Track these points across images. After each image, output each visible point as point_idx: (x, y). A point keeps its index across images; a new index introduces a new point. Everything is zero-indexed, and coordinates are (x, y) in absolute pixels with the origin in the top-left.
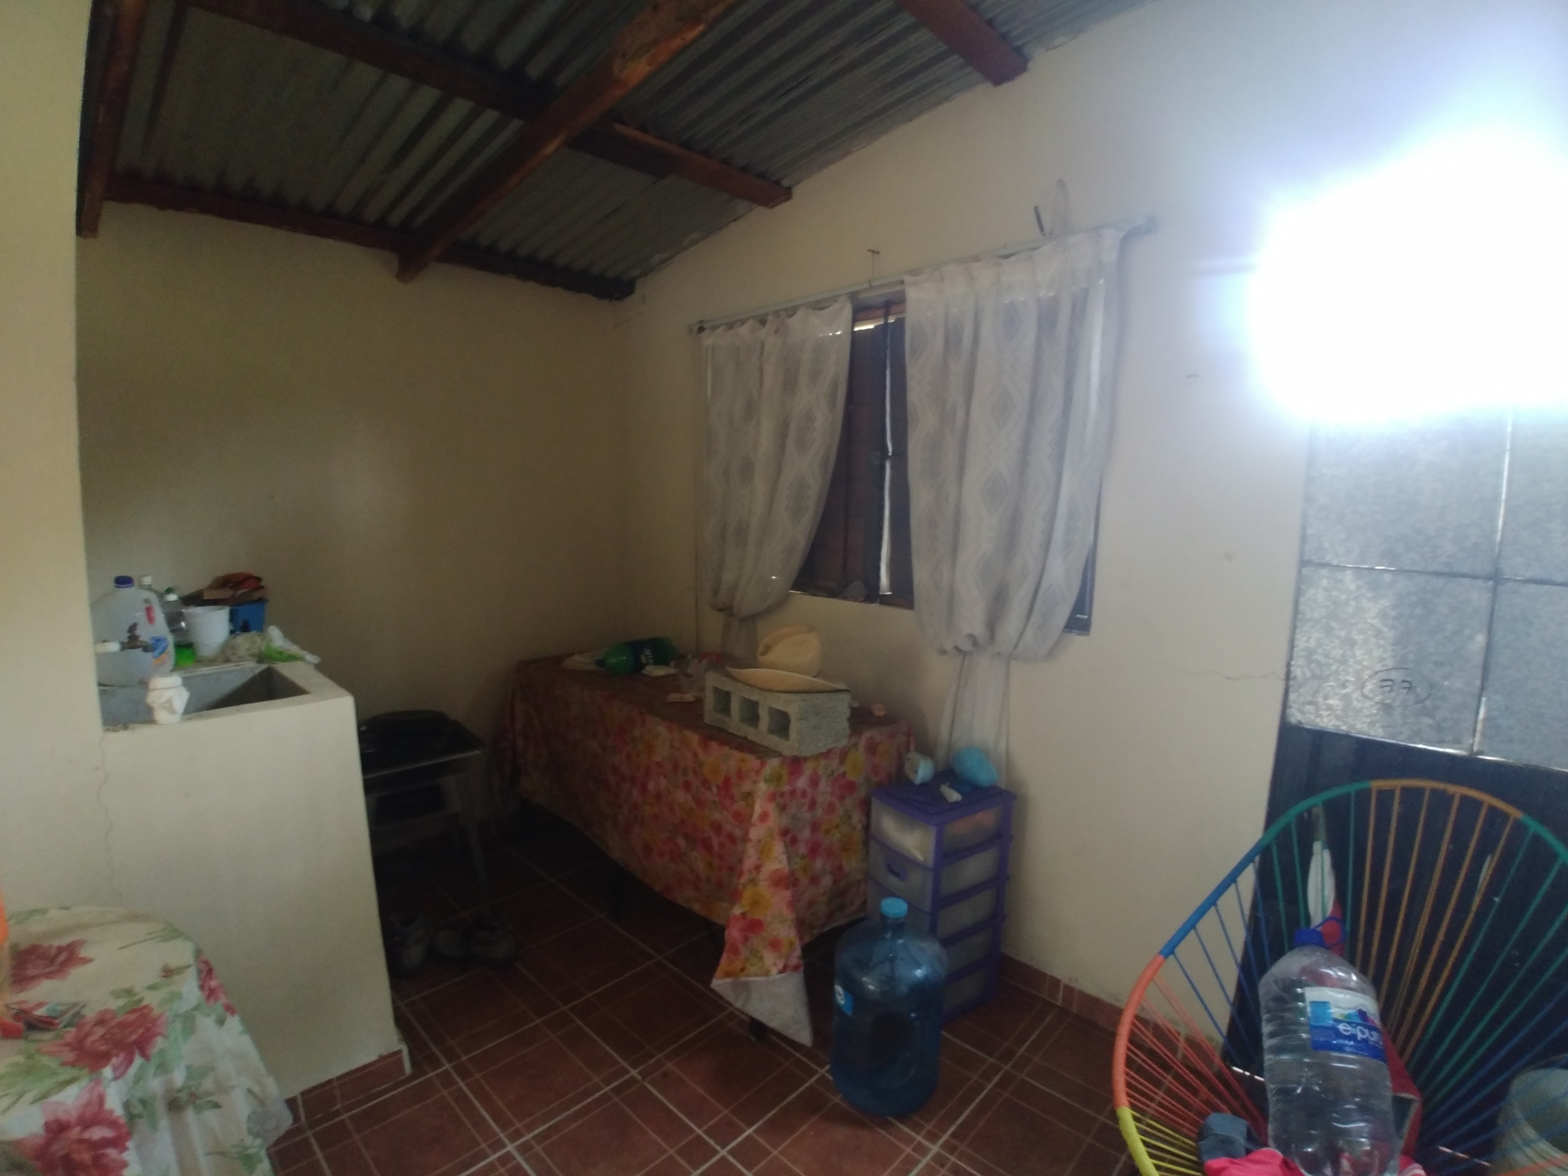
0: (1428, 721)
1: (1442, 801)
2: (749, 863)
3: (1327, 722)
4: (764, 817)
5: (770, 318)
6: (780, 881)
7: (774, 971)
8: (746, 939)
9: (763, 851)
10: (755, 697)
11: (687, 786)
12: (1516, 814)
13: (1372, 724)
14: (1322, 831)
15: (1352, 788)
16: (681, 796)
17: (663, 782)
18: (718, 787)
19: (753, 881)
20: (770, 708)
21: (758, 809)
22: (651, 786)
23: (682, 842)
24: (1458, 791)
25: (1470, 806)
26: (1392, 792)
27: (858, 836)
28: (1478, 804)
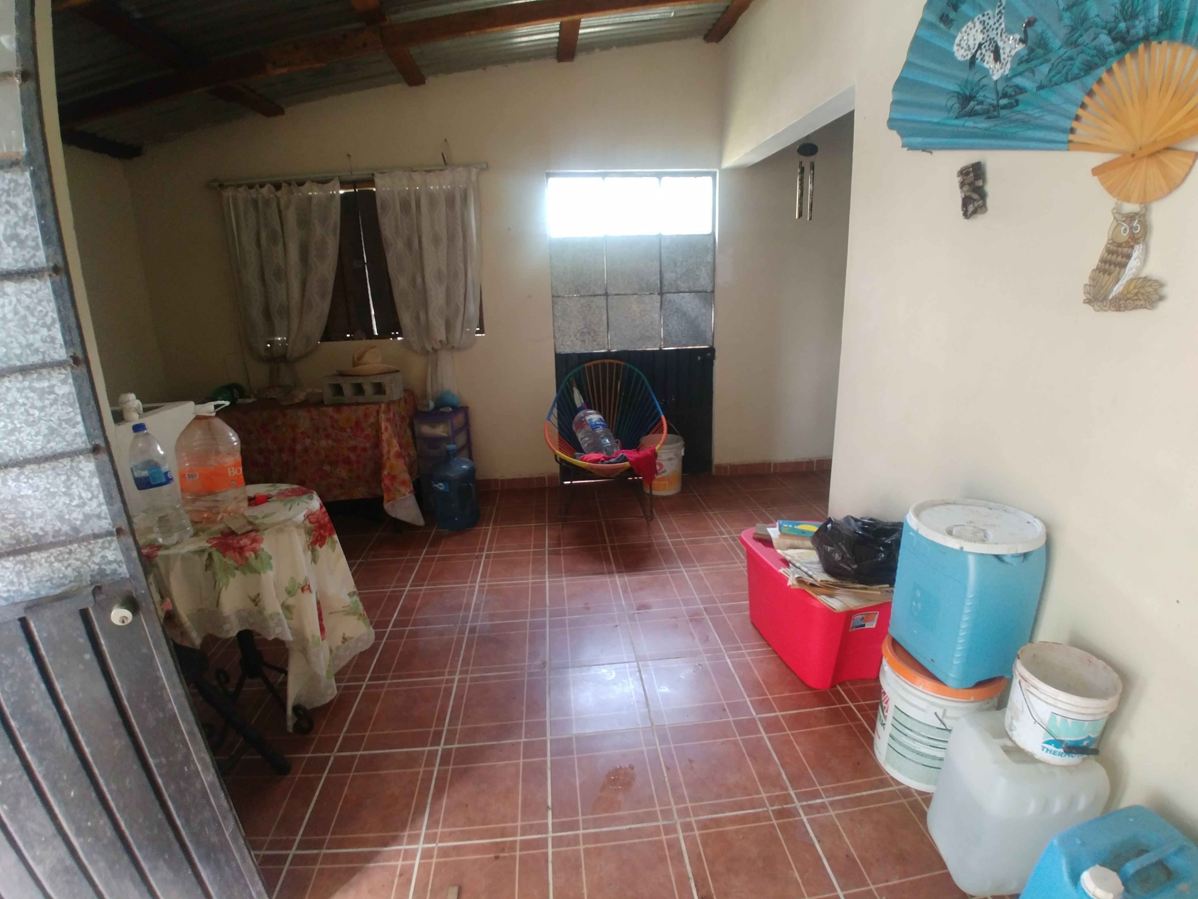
0: (595, 343)
1: (604, 365)
2: (385, 451)
3: (568, 351)
4: (386, 429)
5: (284, 184)
6: (398, 456)
7: (407, 493)
8: (392, 484)
9: (390, 444)
10: (360, 380)
11: (328, 436)
12: (623, 363)
13: (581, 348)
14: (575, 384)
15: (579, 368)
16: (324, 443)
17: (308, 442)
18: (351, 428)
19: (388, 458)
20: (371, 383)
21: (383, 426)
22: (299, 447)
23: (327, 468)
24: (607, 361)
25: (611, 364)
26: (591, 367)
27: (411, 440)
28: (613, 363)
